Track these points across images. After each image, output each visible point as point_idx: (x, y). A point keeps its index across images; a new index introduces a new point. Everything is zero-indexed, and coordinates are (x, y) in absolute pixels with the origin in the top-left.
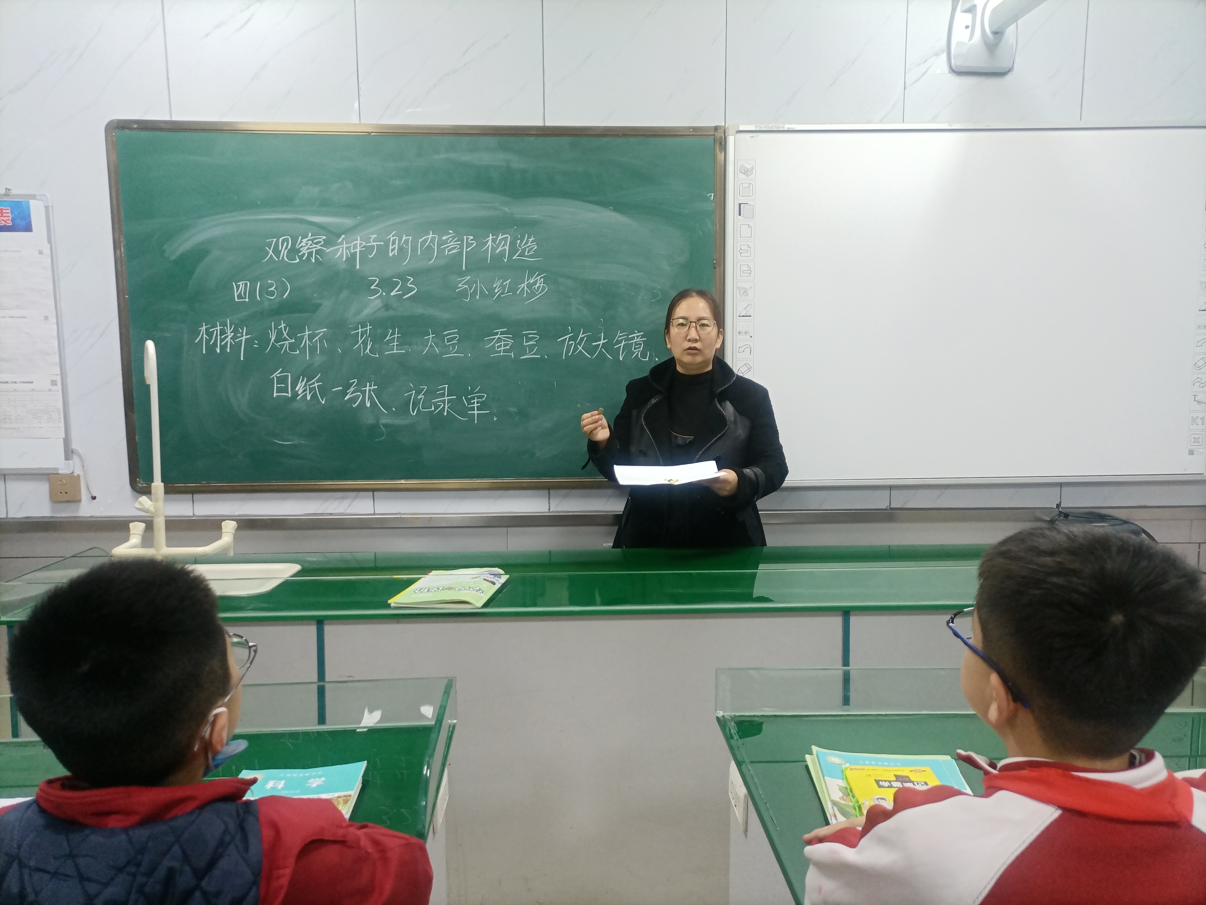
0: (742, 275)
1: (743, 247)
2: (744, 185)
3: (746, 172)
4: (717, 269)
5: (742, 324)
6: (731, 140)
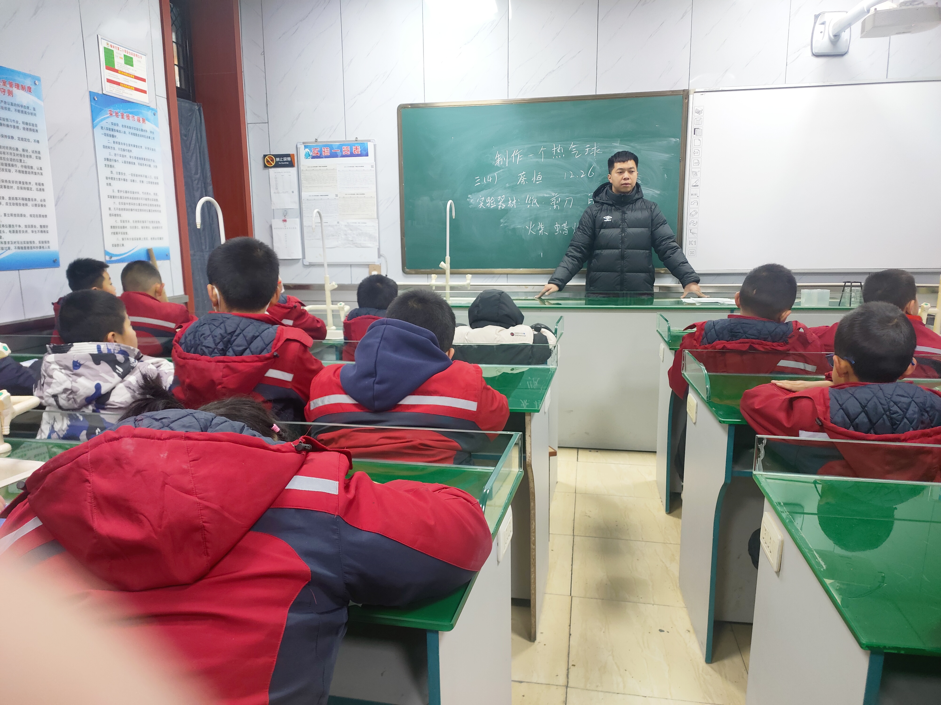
0: (694, 165)
1: (696, 151)
2: (697, 119)
3: (698, 112)
4: (682, 162)
5: (693, 190)
6: (691, 97)
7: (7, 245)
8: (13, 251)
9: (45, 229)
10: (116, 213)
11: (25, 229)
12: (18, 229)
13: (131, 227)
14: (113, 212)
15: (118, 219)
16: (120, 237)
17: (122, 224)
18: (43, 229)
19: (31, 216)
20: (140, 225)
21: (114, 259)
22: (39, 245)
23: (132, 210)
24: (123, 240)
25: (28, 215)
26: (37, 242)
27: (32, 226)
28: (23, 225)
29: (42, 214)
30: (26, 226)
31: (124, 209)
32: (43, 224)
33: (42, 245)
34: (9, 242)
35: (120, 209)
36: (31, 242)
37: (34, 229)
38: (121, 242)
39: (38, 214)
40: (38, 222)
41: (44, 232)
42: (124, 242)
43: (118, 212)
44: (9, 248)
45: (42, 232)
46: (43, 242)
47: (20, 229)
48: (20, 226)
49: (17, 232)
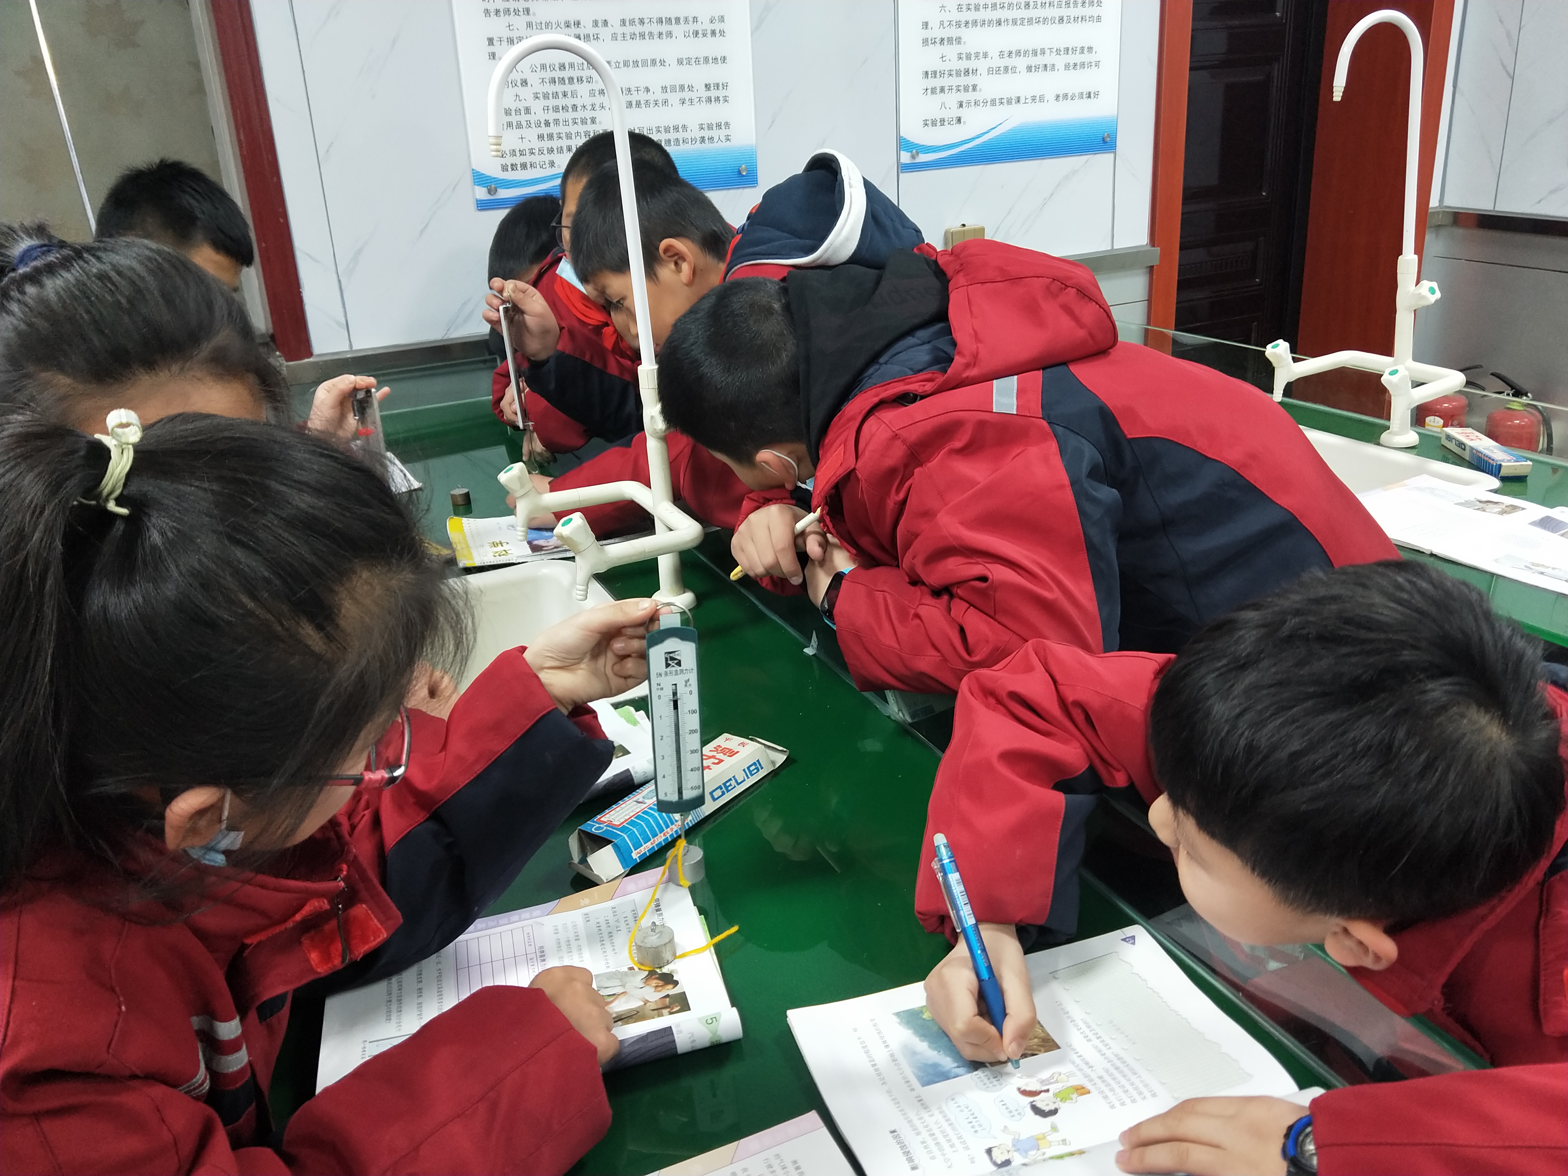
9: (721, 93)
10: (945, 36)
11: (661, 97)
12: (642, 97)
13: (990, 71)
14: (936, 32)
15: (951, 51)
16: (951, 99)
17: (963, 65)
18: (713, 93)
19: (680, 62)
20: (1021, 63)
21: (923, 158)
22: (698, 134)
23: (999, 23)
24: (961, 106)
25: (671, 60)
26: (693, 126)
27: (682, 88)
28: (656, 88)
29: (711, 55)
30: (664, 89)
31: (975, 23)
32: (712, 82)
33: (707, 134)
35: (958, 24)
36: (676, 129)
37: (687, 95)
38: (956, 112)
39: (701, 55)
40: (698, 76)
41: (717, 99)
42: (963, 113)
43: (953, 32)
45: (709, 100)
46: (710, 127)
47: (650, 97)
48: (647, 90)
49: (638, 104)
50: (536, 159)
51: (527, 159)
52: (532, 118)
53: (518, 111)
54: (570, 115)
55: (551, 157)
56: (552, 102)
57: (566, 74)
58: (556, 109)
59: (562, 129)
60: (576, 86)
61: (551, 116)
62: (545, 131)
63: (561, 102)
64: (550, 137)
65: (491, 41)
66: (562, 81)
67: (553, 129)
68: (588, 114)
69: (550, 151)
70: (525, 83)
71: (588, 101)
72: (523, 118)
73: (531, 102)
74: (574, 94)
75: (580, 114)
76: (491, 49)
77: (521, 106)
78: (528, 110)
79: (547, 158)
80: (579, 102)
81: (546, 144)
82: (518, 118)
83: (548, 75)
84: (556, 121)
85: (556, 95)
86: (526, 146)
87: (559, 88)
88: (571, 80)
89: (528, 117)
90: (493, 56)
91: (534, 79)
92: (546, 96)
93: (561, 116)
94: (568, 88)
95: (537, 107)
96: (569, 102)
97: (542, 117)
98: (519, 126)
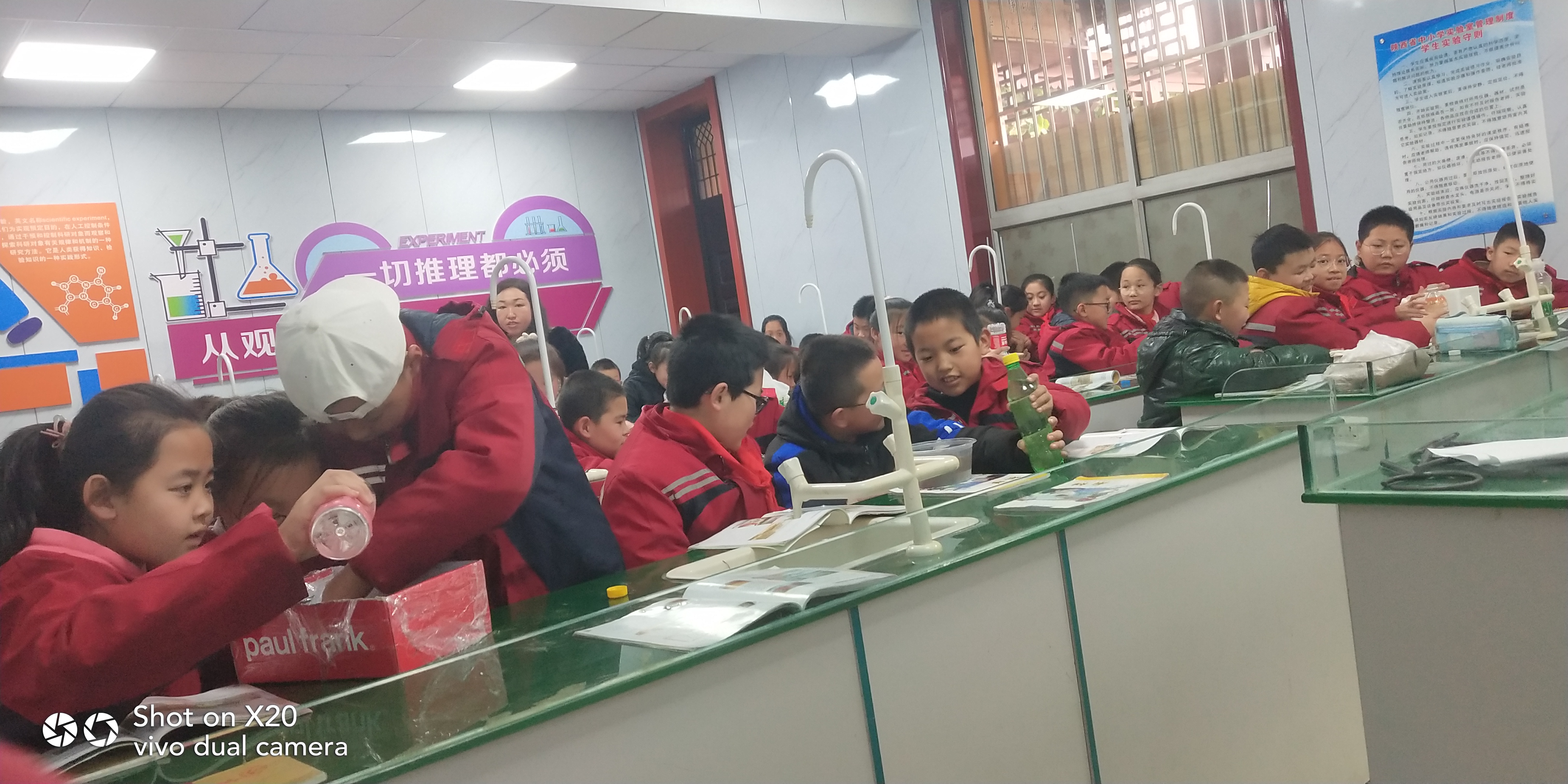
7: (1467, 209)
8: (1475, 213)
9: (1530, 179)
11: (1495, 186)
12: (1484, 187)
18: (1526, 180)
19: (1505, 168)
22: (1517, 200)
25: (1501, 168)
26: (1514, 197)
27: (1507, 179)
28: (1492, 182)
29: (1524, 162)
30: (1497, 182)
32: (1525, 174)
33: (1523, 199)
34: (1469, 205)
36: (1505, 201)
41: (1528, 182)
44: (1469, 211)
45: (1523, 183)
46: (1525, 196)
47: (1488, 186)
48: (1487, 183)
49: (1482, 191)
50: (1428, 221)
51: (1423, 222)
52: (1426, 204)
53: (1419, 202)
54: (1445, 200)
55: (1436, 220)
56: (1436, 196)
57: (1443, 183)
58: (1438, 198)
59: (1441, 207)
60: (1449, 187)
61: (1435, 202)
62: (1432, 208)
63: (1440, 195)
64: (1435, 211)
65: (1406, 174)
66: (1441, 186)
67: (1436, 207)
68: (1455, 198)
69: (1435, 217)
70: (1422, 189)
71: (1454, 193)
72: (1422, 205)
73: (1425, 197)
74: (1447, 191)
75: (1450, 199)
76: (1407, 177)
77: (1421, 199)
78: (1424, 201)
79: (1433, 220)
80: (1450, 194)
81: (1434, 214)
82: (1419, 205)
83: (1435, 184)
84: (1438, 204)
85: (1437, 193)
86: (1423, 216)
87: (1440, 189)
88: (1446, 185)
89: (1424, 204)
90: (1407, 180)
91: (1425, 187)
92: (1433, 193)
93: (1440, 201)
94: (1444, 188)
95: (1429, 198)
96: (1445, 194)
97: (1431, 203)
98: (1420, 208)
